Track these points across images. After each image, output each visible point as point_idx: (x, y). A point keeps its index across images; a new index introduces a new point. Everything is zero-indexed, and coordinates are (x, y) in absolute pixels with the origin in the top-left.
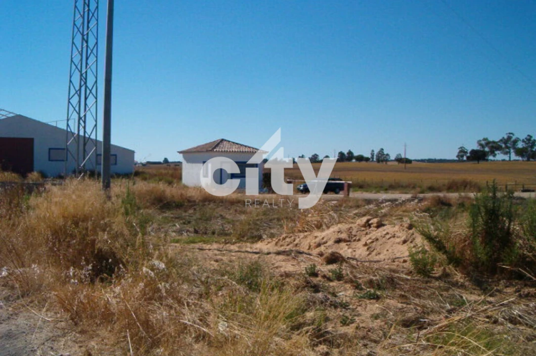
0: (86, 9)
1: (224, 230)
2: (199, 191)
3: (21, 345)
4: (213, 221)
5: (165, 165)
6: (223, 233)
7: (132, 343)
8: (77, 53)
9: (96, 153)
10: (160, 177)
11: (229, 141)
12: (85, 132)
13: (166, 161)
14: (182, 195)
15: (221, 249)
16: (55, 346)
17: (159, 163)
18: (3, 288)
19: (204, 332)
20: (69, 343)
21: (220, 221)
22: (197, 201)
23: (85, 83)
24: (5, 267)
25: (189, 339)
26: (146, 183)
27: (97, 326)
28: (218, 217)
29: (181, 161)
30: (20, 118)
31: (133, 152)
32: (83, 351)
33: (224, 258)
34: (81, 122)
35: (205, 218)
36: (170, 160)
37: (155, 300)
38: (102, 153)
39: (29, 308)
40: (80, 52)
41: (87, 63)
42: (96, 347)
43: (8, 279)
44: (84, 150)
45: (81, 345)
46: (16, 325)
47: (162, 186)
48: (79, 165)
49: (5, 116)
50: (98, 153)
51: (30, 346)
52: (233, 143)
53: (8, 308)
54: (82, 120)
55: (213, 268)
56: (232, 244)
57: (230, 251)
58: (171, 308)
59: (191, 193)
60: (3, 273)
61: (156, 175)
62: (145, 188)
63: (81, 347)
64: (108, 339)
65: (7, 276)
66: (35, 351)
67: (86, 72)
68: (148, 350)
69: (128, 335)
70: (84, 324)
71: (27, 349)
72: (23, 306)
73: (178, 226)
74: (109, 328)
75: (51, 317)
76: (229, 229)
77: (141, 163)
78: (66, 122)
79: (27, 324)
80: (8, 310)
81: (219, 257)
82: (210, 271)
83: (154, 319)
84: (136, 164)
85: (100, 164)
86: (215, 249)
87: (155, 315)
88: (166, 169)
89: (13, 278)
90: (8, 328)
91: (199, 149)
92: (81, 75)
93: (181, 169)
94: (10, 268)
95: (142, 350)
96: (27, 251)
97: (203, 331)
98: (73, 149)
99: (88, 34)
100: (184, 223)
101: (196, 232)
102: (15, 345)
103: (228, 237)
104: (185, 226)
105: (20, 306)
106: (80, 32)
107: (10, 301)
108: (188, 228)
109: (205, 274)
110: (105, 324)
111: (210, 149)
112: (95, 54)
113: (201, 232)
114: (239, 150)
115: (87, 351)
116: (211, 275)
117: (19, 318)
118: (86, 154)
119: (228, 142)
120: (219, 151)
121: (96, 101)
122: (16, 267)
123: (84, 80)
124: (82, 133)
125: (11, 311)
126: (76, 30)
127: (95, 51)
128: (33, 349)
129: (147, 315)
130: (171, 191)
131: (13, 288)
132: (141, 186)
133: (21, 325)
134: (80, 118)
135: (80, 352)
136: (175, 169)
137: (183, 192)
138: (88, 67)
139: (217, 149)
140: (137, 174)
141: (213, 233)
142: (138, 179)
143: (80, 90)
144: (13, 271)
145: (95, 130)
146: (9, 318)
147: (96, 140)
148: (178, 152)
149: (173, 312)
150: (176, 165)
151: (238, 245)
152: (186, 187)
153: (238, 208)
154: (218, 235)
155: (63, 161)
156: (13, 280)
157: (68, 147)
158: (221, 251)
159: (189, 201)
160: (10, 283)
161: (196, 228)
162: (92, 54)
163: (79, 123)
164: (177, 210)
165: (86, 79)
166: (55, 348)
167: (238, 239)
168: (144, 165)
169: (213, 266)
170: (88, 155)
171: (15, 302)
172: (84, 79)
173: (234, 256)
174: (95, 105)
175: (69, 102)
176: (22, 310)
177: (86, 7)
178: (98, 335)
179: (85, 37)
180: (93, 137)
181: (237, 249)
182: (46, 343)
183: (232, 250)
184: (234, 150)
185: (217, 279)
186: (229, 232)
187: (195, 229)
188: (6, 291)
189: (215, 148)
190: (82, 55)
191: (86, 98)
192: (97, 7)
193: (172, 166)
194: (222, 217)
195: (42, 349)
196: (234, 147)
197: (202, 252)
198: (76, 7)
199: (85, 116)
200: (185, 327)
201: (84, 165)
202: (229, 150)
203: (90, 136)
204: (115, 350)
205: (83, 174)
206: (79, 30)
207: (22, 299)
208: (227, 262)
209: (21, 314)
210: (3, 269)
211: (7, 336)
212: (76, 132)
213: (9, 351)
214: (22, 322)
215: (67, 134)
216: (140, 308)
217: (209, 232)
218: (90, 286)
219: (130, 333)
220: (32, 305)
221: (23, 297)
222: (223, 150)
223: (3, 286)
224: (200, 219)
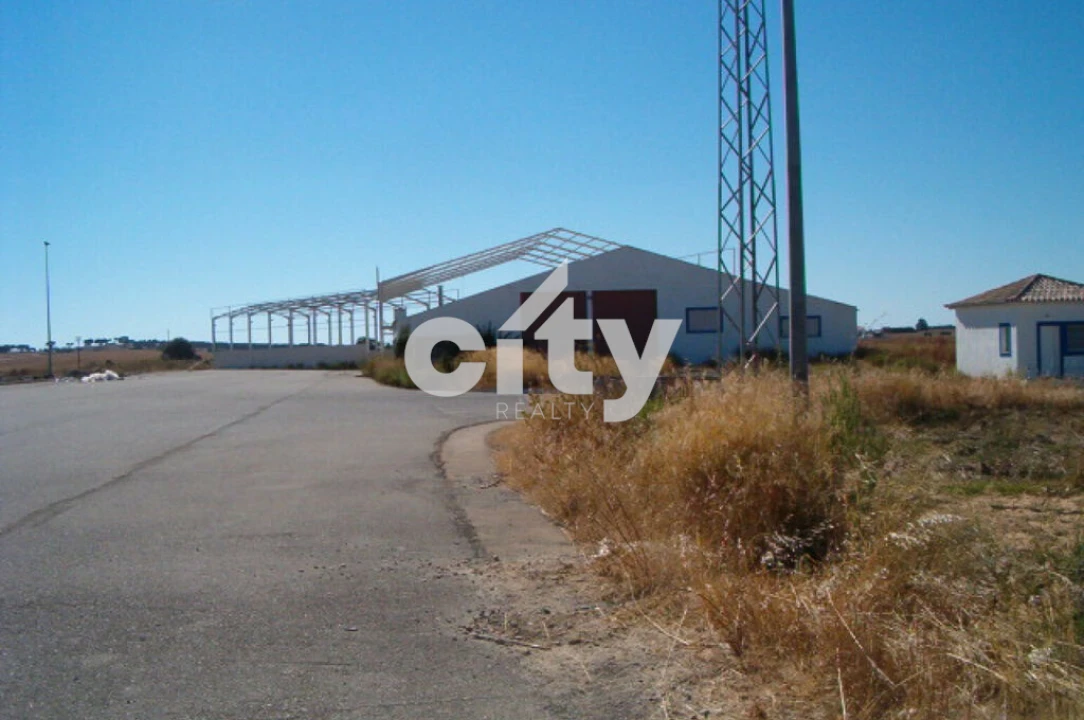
0: (742, 30)
1: (1046, 468)
2: (991, 387)
3: (631, 689)
4: (1023, 448)
5: (921, 334)
6: (1043, 474)
7: (847, 696)
8: (731, 117)
9: (779, 313)
10: (908, 359)
11: (1053, 279)
12: (755, 273)
13: (922, 324)
14: (956, 394)
15: (1038, 508)
16: (695, 693)
17: (909, 330)
18: (601, 578)
19: (999, 681)
20: (723, 690)
21: (1038, 449)
22: (989, 406)
23: (751, 176)
24: (605, 540)
25: (965, 694)
26: (882, 371)
27: (779, 658)
28: (1032, 441)
29: (954, 324)
30: (628, 253)
31: (853, 310)
32: (749, 707)
33: (1046, 526)
34: (746, 253)
35: (1006, 443)
36: (931, 323)
37: (897, 611)
38: (790, 315)
39: (649, 618)
40: (737, 116)
41: (751, 137)
42: (774, 700)
43: (611, 562)
44: (755, 309)
45: (745, 694)
46: (624, 650)
47: (914, 378)
48: (745, 340)
49: (601, 249)
50: (783, 314)
51: (649, 690)
52: (1063, 281)
53: (610, 617)
54: (747, 249)
55: (1020, 547)
56: (1064, 498)
57: (1060, 512)
58: (929, 627)
59: (975, 391)
60: (602, 552)
61: (901, 356)
62: (879, 383)
63: (744, 698)
64: (799, 685)
65: (609, 556)
66: (658, 701)
67: (751, 154)
68: (878, 713)
69: (839, 678)
70: (754, 653)
71: (643, 697)
72: (638, 615)
73: (948, 459)
74: (802, 664)
75: (689, 637)
76: (1057, 465)
77: (871, 332)
78: (717, 254)
79: (644, 650)
80: (609, 620)
81: (1034, 524)
82: (1014, 554)
83: (894, 650)
84: (860, 333)
85: (787, 337)
86: (1026, 508)
87: (896, 642)
88: (921, 341)
89: (619, 560)
90: (608, 655)
91: (988, 298)
92: (742, 161)
93: (954, 342)
94: (613, 542)
95: (866, 711)
96: (645, 508)
97: (996, 678)
98: (732, 309)
99: (748, 78)
100: (961, 453)
101: (986, 471)
102: (620, 688)
103: (1054, 483)
104: (962, 458)
105: (631, 614)
106: (733, 76)
107: (613, 603)
108: (969, 464)
109: (1004, 560)
110: (794, 657)
111: (1014, 297)
112: (767, 117)
113: (997, 472)
114: (1076, 297)
115: (757, 707)
116: (1015, 562)
117: (630, 637)
118: (758, 316)
119: (1050, 282)
120: (1033, 301)
121: (774, 211)
122: (626, 540)
123: (748, 171)
124: (748, 276)
125: (616, 622)
126: (725, 72)
127: (764, 111)
128: (654, 698)
129: (878, 641)
130: (934, 386)
131: (619, 579)
132: (871, 377)
133: (634, 650)
134: (743, 246)
135: (742, 708)
136: (943, 342)
137: (959, 388)
138: (754, 144)
139: (1029, 297)
140: (862, 353)
141: (1023, 474)
142: (864, 364)
143: (740, 190)
144: (620, 547)
145: (774, 266)
146: (611, 636)
147: (777, 288)
148: (947, 306)
149: (932, 636)
150: (943, 333)
151: (1076, 498)
152: (965, 378)
153: (1077, 420)
154: (1033, 478)
155: (714, 331)
156: (619, 565)
157: (724, 305)
158: (1038, 511)
159: (971, 407)
160: (615, 569)
161: (987, 463)
162: (760, 118)
163: (742, 256)
164: (945, 427)
165: (751, 168)
166: (694, 697)
167: (1076, 486)
168: (877, 335)
169: (1022, 543)
170: (762, 320)
171: (624, 607)
172: (746, 168)
173: (1069, 522)
174: (772, 218)
175: (721, 215)
176: (635, 622)
177: (742, 26)
178: (779, 678)
179: (744, 85)
180: (771, 282)
181: (1074, 508)
182: (678, 688)
183: (1063, 510)
184: (1065, 297)
185: (1029, 572)
186: (1056, 471)
187: (983, 465)
188: (606, 585)
189: (1023, 294)
190: (739, 121)
191: (753, 207)
192: (763, 25)
193: (936, 335)
194: (1044, 440)
195: (671, 697)
196: (1065, 290)
197: (998, 513)
198: (721, 28)
199: (753, 241)
200: (959, 667)
201: (756, 339)
202: (1053, 298)
203: (764, 281)
204: (812, 708)
205: (753, 357)
206: (731, 73)
207: (636, 602)
208: (1051, 534)
209: (633, 631)
210: (601, 543)
211: (606, 669)
212: (738, 275)
213: (610, 698)
214: (636, 645)
215: (720, 278)
216: (865, 625)
217: (1014, 471)
218: (766, 579)
219: (844, 675)
220: (652, 612)
221: (637, 597)
222: (1042, 298)
223: (601, 575)
224: (995, 444)
